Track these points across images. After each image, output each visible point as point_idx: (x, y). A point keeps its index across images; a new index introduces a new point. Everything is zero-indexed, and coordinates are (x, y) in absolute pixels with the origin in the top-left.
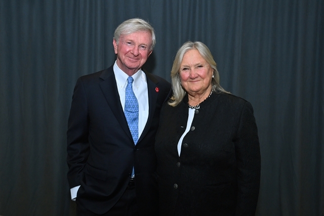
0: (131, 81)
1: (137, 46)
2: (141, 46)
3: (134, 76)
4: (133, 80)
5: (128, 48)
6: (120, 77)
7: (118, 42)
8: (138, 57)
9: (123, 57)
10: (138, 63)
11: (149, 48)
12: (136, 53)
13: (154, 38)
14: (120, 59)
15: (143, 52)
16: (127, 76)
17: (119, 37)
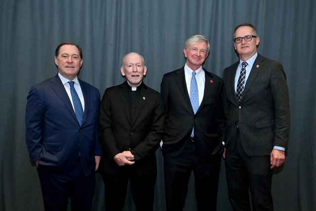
0: (194, 74)
1: (199, 51)
2: (201, 51)
3: (196, 71)
4: (196, 74)
5: (193, 52)
6: (188, 72)
7: (187, 50)
8: (200, 57)
9: (190, 58)
10: (200, 61)
11: (206, 52)
12: (198, 55)
13: (209, 46)
14: (189, 60)
15: (203, 55)
16: (192, 71)
17: (187, 47)
